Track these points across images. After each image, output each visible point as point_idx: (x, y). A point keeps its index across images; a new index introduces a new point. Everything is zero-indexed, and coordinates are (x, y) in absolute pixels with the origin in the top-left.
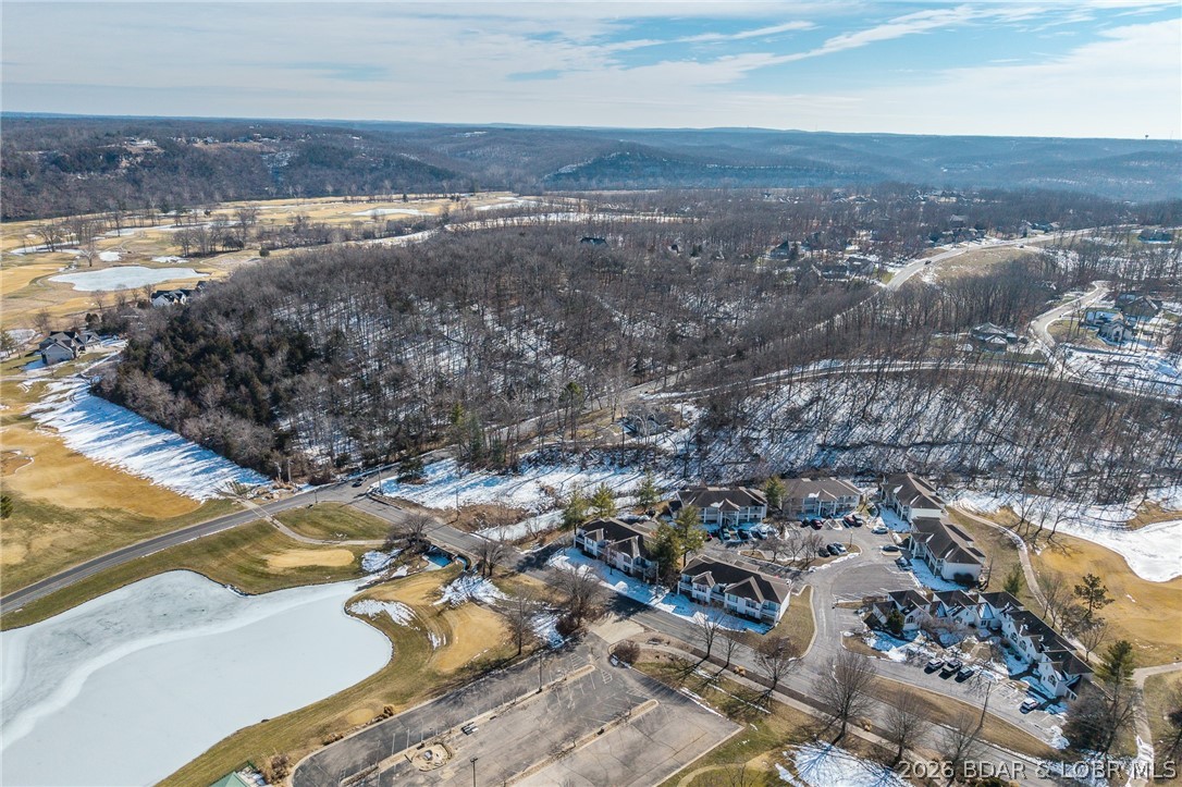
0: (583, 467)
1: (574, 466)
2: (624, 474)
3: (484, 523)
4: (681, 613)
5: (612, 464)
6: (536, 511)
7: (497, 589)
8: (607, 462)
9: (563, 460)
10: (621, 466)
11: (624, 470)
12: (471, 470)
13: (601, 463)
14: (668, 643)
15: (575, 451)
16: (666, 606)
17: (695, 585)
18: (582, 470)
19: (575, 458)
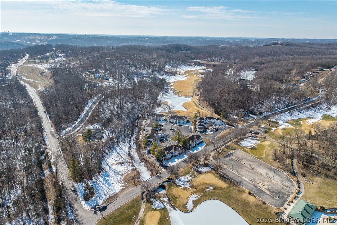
1: (107, 156)
3: (138, 179)
4: (198, 150)
5: (111, 149)
6: (134, 167)
8: (109, 149)
9: (103, 156)
10: (113, 147)
11: (115, 148)
16: (195, 151)
18: (109, 155)
19: (103, 154)
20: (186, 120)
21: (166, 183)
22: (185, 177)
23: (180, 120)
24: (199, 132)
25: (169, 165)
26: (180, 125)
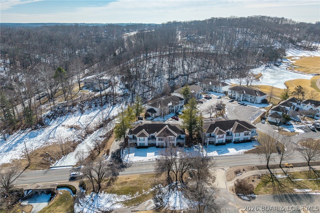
0: (82, 112)
1: (77, 113)
2: (105, 109)
3: (51, 159)
4: (222, 153)
5: (96, 106)
6: (80, 140)
7: (115, 195)
8: (93, 106)
9: (69, 111)
10: (102, 105)
11: (104, 107)
12: (10, 134)
13: (90, 107)
14: (244, 170)
15: (74, 105)
16: (211, 153)
17: (217, 136)
18: (82, 113)
19: (75, 108)
20: (259, 98)
21: (66, 190)
22: (112, 199)
23: (249, 96)
24: (269, 122)
25: (126, 158)
26: (243, 104)
